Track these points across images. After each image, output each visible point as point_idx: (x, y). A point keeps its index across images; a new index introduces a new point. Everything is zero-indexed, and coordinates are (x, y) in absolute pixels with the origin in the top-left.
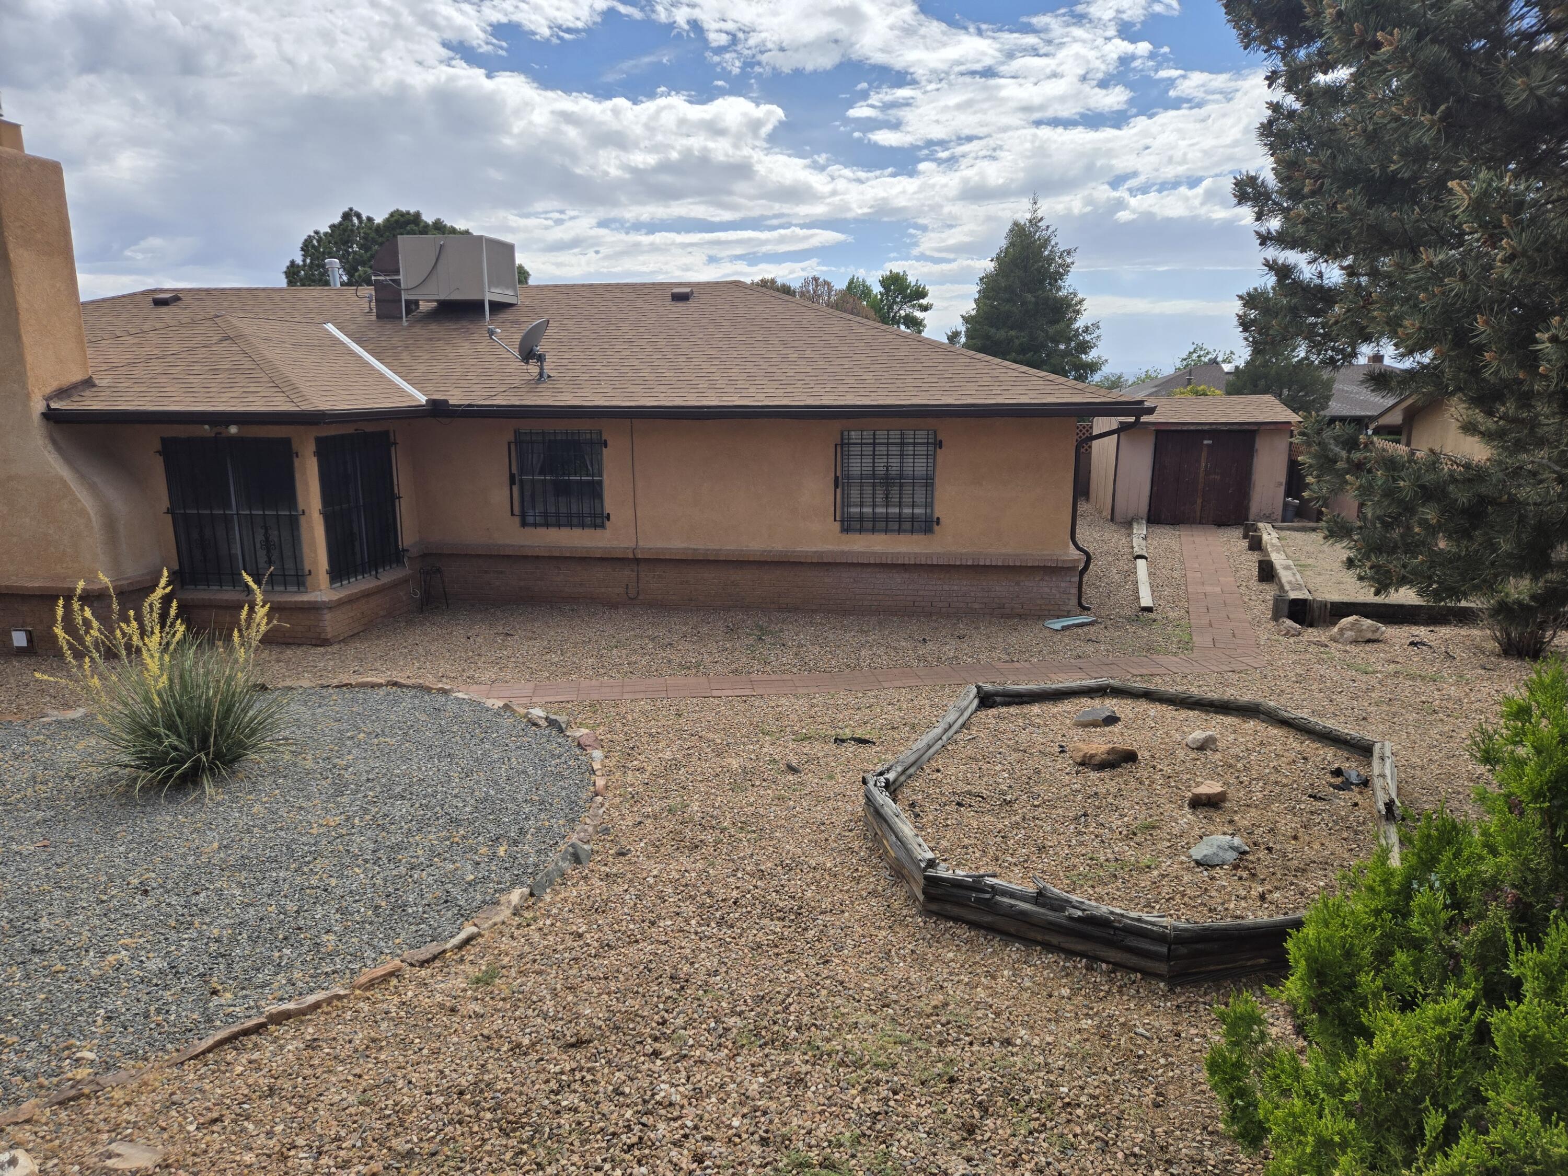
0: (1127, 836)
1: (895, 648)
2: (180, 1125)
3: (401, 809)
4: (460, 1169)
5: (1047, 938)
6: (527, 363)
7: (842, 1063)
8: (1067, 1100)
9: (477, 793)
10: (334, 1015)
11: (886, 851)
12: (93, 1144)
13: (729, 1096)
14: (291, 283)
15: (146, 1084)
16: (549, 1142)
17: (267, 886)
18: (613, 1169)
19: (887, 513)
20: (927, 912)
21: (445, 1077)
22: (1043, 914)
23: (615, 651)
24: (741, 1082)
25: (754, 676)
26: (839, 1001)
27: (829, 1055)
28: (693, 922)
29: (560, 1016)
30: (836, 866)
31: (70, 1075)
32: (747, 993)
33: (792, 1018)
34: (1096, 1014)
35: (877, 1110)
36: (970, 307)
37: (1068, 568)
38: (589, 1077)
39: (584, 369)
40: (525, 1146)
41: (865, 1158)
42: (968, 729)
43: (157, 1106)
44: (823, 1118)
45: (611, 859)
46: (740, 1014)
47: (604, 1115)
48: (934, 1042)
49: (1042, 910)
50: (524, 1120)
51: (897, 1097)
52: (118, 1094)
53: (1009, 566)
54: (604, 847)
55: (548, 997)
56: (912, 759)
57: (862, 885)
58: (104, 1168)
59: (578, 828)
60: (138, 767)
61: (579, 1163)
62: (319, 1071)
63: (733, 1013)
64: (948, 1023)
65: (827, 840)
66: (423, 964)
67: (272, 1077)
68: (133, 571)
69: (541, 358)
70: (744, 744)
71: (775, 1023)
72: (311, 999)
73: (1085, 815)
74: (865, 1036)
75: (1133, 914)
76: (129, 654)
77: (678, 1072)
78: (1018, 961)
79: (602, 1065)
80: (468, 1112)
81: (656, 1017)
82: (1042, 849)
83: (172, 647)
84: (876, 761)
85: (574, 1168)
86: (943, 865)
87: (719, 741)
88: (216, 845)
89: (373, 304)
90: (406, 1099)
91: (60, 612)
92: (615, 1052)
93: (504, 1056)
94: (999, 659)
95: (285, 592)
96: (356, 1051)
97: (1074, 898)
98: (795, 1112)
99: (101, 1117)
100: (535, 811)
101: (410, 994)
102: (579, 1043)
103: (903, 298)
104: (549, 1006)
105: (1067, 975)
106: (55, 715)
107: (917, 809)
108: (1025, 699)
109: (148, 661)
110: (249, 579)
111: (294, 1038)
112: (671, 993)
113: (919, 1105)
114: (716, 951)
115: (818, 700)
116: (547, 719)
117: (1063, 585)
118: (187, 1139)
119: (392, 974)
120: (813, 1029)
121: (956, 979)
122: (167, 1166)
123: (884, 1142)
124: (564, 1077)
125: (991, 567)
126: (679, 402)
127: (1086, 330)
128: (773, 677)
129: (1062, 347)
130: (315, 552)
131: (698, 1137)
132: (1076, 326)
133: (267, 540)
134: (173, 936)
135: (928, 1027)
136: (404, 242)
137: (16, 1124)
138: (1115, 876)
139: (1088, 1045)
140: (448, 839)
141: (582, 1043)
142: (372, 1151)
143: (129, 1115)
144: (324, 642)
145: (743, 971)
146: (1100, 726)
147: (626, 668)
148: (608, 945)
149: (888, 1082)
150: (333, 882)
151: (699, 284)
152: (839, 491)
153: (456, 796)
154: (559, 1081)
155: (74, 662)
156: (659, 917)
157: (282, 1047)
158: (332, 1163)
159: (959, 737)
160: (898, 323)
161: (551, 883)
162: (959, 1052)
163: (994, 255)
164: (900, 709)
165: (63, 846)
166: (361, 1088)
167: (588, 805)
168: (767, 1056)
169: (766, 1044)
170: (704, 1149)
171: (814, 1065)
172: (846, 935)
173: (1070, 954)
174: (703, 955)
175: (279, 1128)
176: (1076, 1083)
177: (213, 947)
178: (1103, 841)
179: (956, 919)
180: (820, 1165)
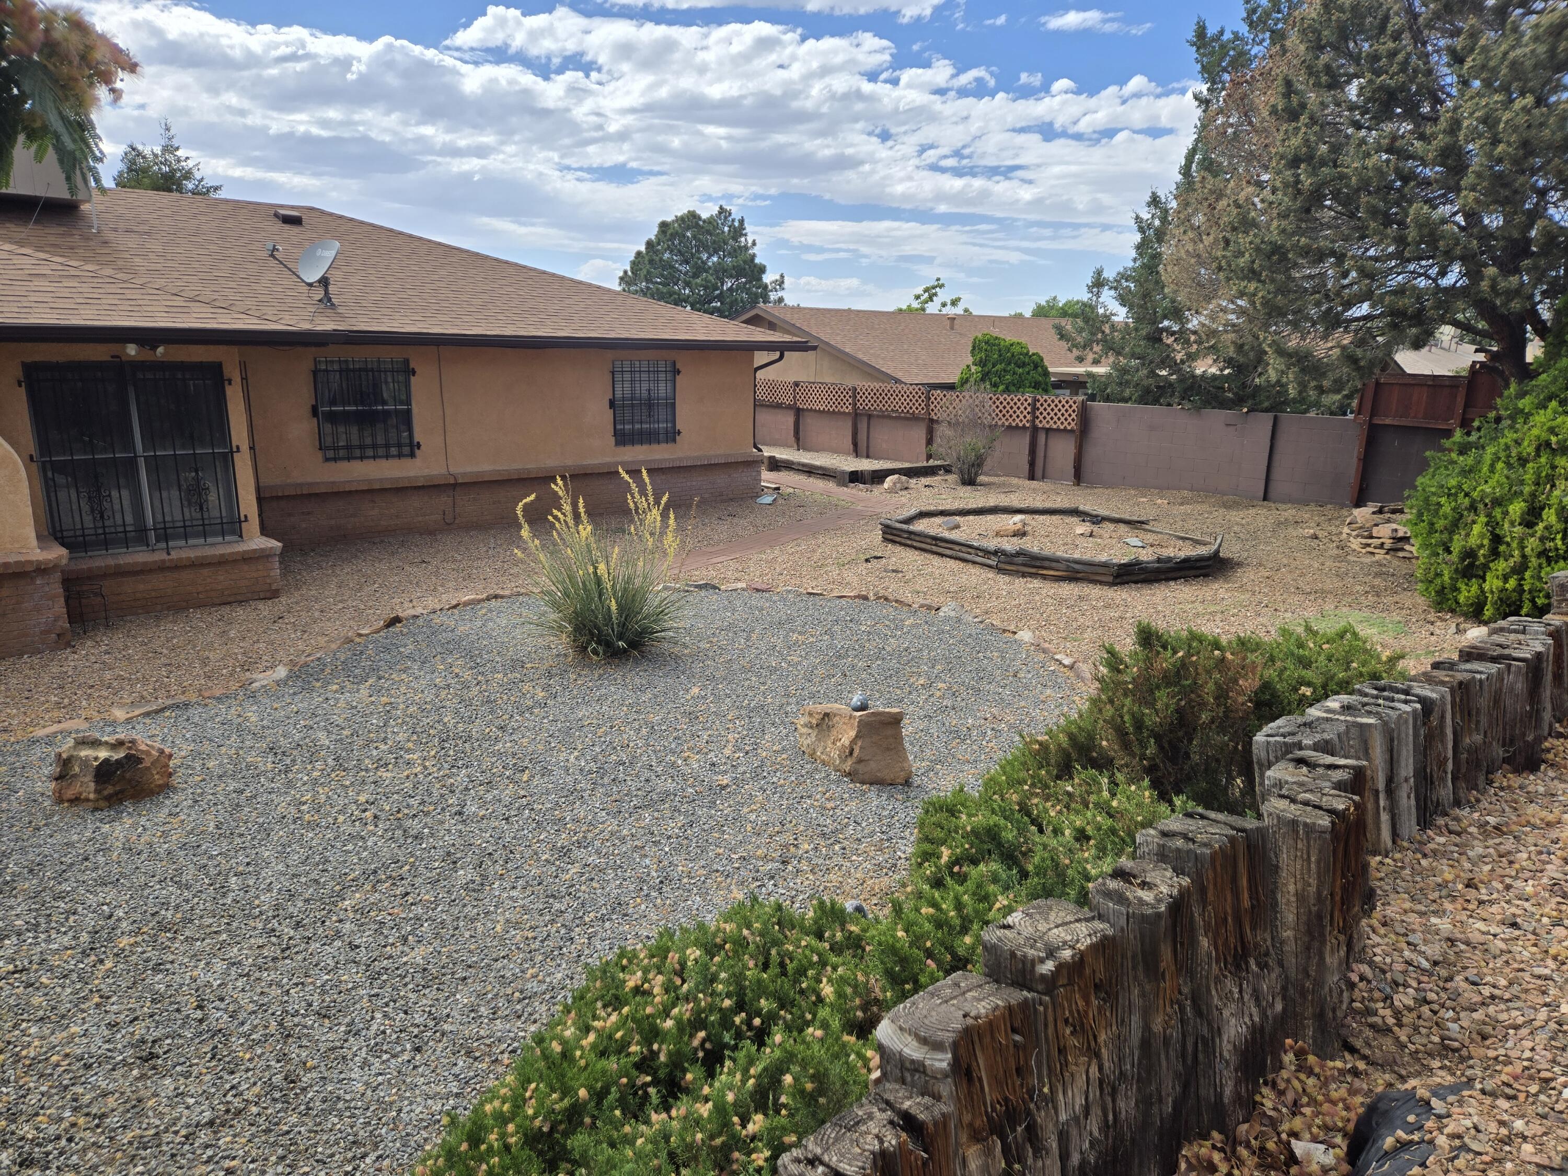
49: (1163, 565)
69: (326, 282)
152: (612, 411)
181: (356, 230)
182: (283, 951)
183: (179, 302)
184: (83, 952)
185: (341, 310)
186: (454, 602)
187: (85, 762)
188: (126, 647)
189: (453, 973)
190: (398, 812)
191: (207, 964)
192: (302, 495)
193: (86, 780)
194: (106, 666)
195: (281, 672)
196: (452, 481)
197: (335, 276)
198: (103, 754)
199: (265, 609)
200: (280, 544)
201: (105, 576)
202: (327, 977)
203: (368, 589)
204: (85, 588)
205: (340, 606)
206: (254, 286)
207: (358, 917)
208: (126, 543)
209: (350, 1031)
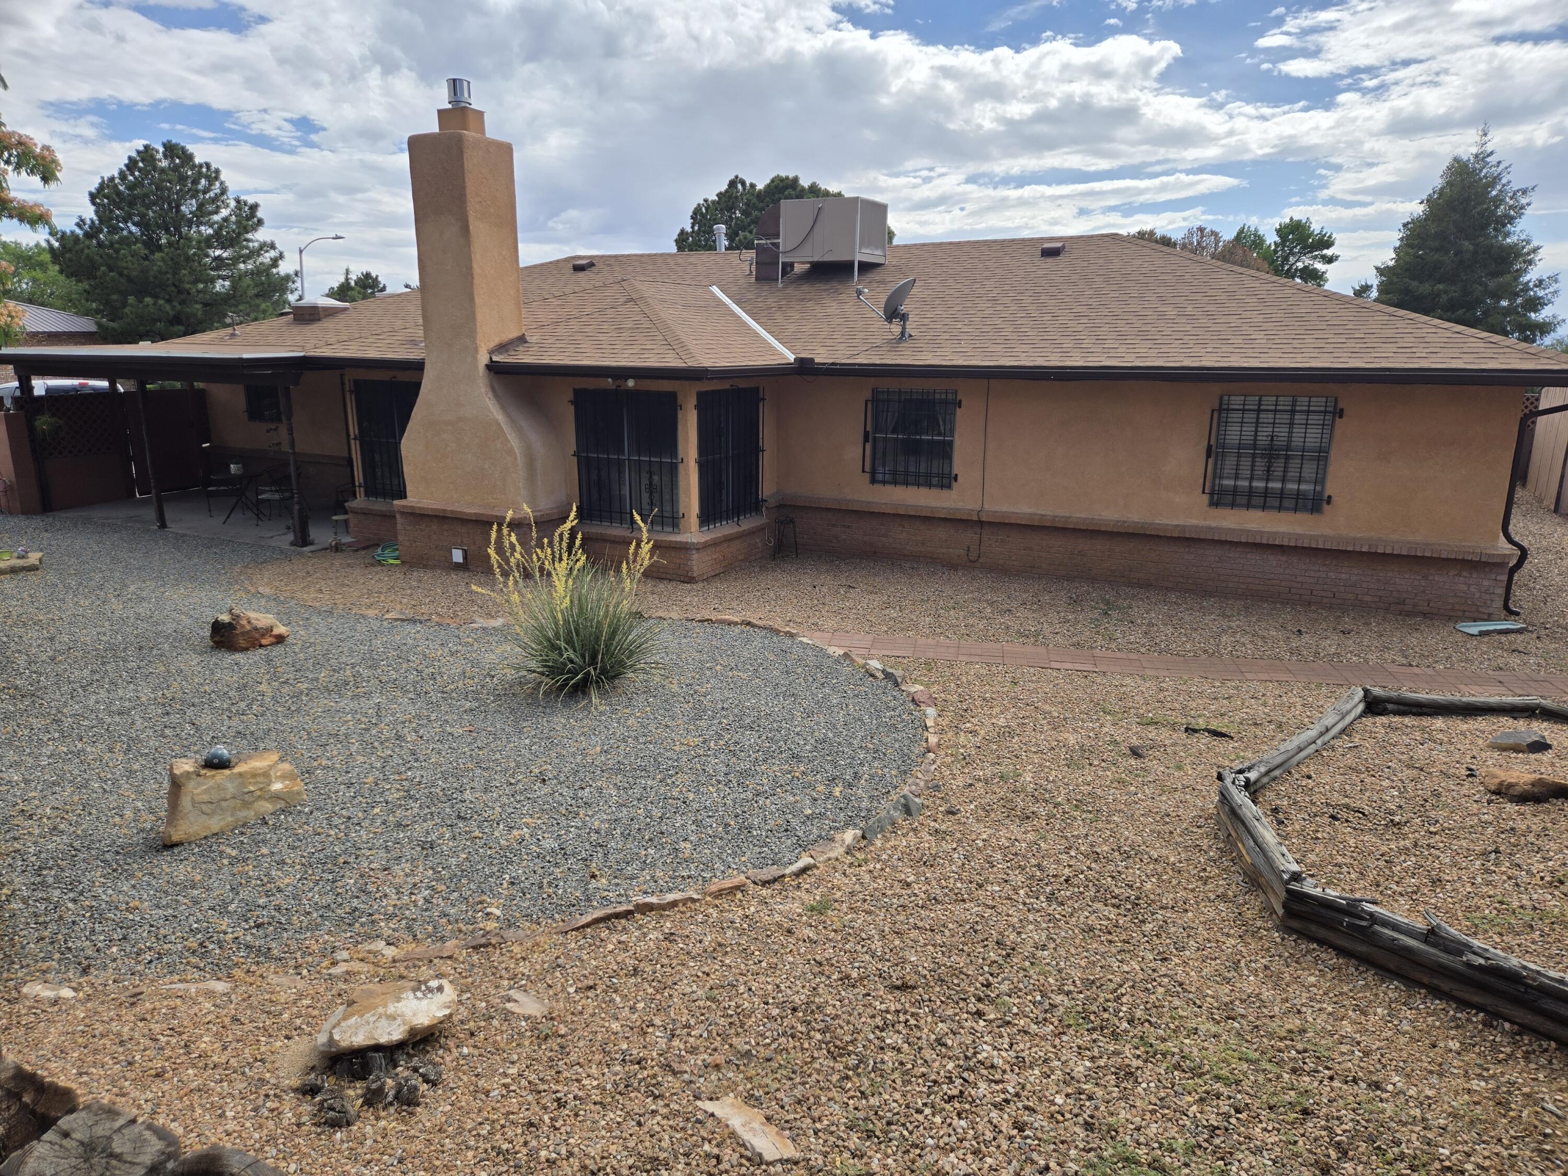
0: (1550, 883)
1: (1263, 637)
2: (562, 985)
3: (749, 738)
4: (791, 1079)
5: (1436, 981)
6: (891, 322)
7: (1177, 1067)
8: (1447, 1163)
9: (816, 734)
10: (688, 915)
11: (1241, 856)
12: (497, 987)
13: (1053, 1072)
14: (680, 249)
15: (538, 944)
16: (873, 1075)
17: (637, 791)
18: (933, 1115)
19: (1266, 488)
20: (1285, 928)
21: (781, 991)
22: (1434, 955)
23: (952, 612)
24: (1066, 1061)
25: (1097, 652)
26: (1177, 1002)
27: (1164, 1055)
28: (1022, 892)
29: (887, 957)
30: (1180, 862)
31: (481, 925)
32: (1077, 974)
33: (1124, 1009)
34: (1492, 1077)
35: (1216, 1124)
36: (1388, 257)
37: (1495, 565)
38: (912, 1022)
39: (945, 329)
40: (851, 1073)
41: (1200, 1170)
42: (1349, 736)
43: (546, 966)
44: (1154, 1118)
45: (940, 816)
46: (1068, 993)
47: (926, 1061)
48: (1287, 1068)
49: (1432, 950)
50: (850, 1048)
51: (1238, 1115)
52: (516, 949)
53: (1416, 557)
54: (934, 803)
55: (877, 937)
56: (1279, 760)
57: (1210, 886)
58: (505, 1009)
59: (910, 781)
60: (542, 674)
61: (901, 1102)
62: (675, 962)
63: (1060, 991)
64: (1305, 1051)
65: (1171, 833)
66: (765, 883)
67: (636, 959)
68: (547, 504)
69: (904, 318)
70: (1083, 721)
71: (1105, 1010)
72: (670, 897)
73: (1497, 851)
74: (1206, 1044)
75: (1552, 973)
76: (542, 575)
77: (1001, 1037)
78: (1396, 1001)
79: (925, 1013)
80: (799, 1028)
81: (980, 978)
82: (1436, 882)
83: (575, 572)
84: (1233, 757)
85: (895, 1105)
86: (1309, 880)
87: (1056, 714)
88: (598, 749)
89: (754, 267)
90: (746, 1004)
91: (494, 535)
92: (938, 1003)
93: (834, 984)
94: (1393, 661)
95: (662, 531)
96: (705, 951)
97: (1476, 943)
98: (1123, 1104)
99: (503, 965)
100: (869, 758)
101: (752, 909)
102: (904, 987)
103: (1303, 248)
104: (877, 945)
105: (1457, 1027)
106: (481, 622)
107: (1281, 816)
108: (1425, 710)
109: (557, 583)
110: (637, 517)
111: (655, 928)
112: (997, 958)
113: (1265, 1130)
114: (1044, 925)
115: (1168, 684)
116: (883, 671)
117: (1486, 583)
118: (568, 998)
119: (737, 888)
120: (1146, 1024)
121: (1318, 1006)
122: (552, 1019)
123: (1222, 1159)
124: (889, 1016)
125: (1391, 555)
126: (1040, 362)
127: (1540, 283)
128: (1118, 655)
129: (1504, 303)
130: (689, 497)
131: (1020, 1105)
132: (1525, 279)
133: (651, 483)
134: (564, 822)
135: (1280, 1051)
136: (786, 206)
137: (442, 958)
138: (1531, 927)
139: (1478, 1110)
140: (790, 773)
141: (908, 987)
142: (716, 1044)
143: (523, 968)
144: (691, 580)
145: (1073, 951)
146: (1523, 752)
147: (963, 630)
148: (935, 898)
149: (1230, 1098)
150: (691, 796)
151: (1072, 238)
152: (1211, 461)
153: (798, 734)
154: (884, 1019)
155: (501, 579)
156: (987, 880)
157: (645, 935)
158: (682, 1047)
159: (1337, 743)
160: (1293, 277)
161: (882, 830)
162: (1316, 1084)
163: (1425, 197)
164: (1265, 705)
165: (484, 733)
166: (708, 986)
167: (920, 760)
168: (1094, 1041)
169: (1094, 1029)
170: (1025, 1118)
171: (1146, 1061)
172: (1189, 936)
173: (1463, 1004)
174: (1031, 927)
175: (640, 1006)
176: (1460, 1147)
177: (594, 837)
178: (1517, 885)
179: (1321, 942)
180: (1149, 1165)
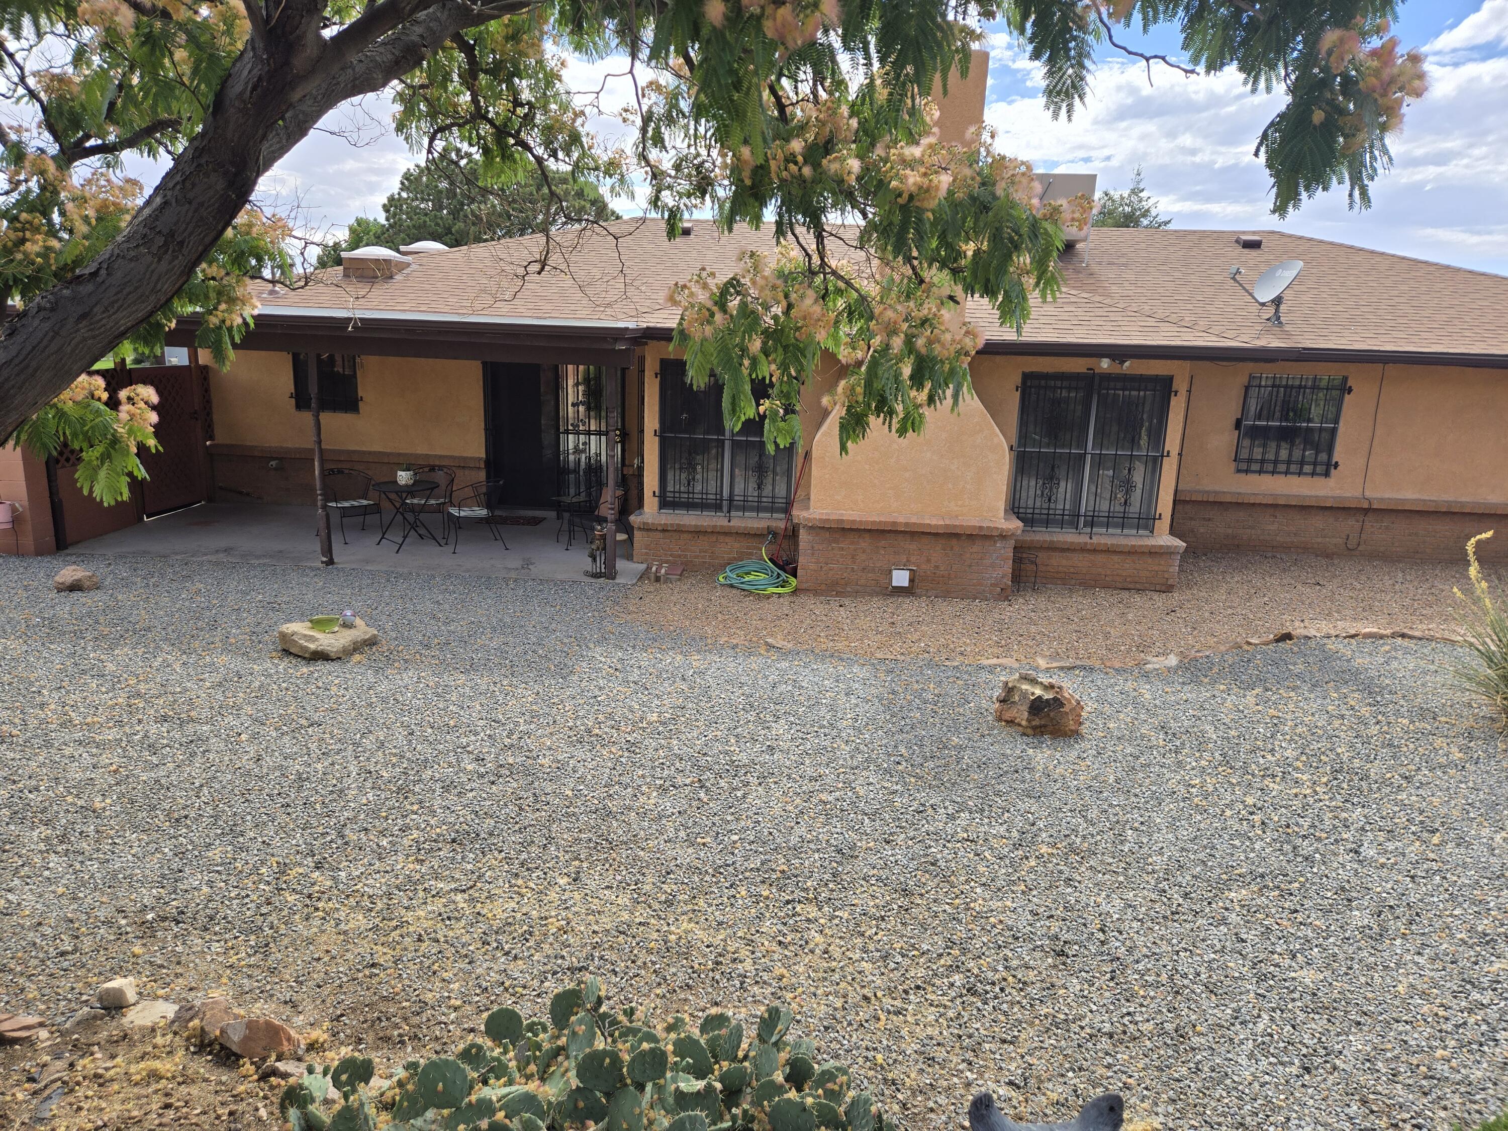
69: (1279, 301)
181: (1314, 250)
182: (1173, 913)
183: (1151, 322)
184: (1014, 845)
185: (1287, 328)
186: (1353, 632)
187: (1024, 694)
188: (1047, 610)
189: (1346, 1012)
190: (1288, 826)
191: (1108, 896)
192: (1207, 502)
193: (1022, 708)
194: (1032, 622)
195: (1173, 661)
196: (1366, 506)
197: (1286, 296)
198: (1038, 692)
199: (1159, 600)
200: (1185, 544)
201: (1041, 548)
202: (1213, 956)
203: (1255, 601)
204: (1024, 555)
205: (1230, 611)
206: (1208, 308)
207: (1245, 912)
208: (1062, 524)
209: (1236, 1018)
